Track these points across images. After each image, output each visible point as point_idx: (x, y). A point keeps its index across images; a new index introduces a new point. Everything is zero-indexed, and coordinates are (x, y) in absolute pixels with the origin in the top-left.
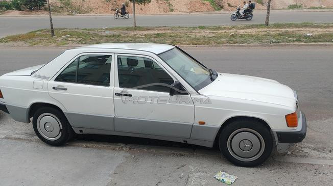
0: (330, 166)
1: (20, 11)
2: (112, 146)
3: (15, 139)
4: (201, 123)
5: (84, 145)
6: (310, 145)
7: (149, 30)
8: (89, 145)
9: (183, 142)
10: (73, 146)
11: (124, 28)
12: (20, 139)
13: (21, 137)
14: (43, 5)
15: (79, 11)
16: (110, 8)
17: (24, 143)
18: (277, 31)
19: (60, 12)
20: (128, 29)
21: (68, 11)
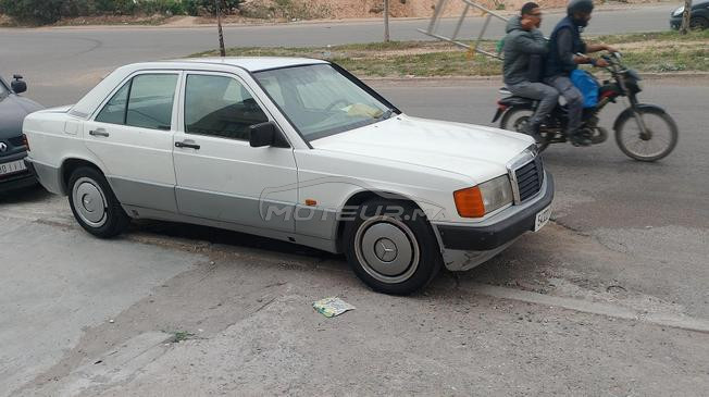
0: (565, 309)
1: (195, 18)
2: (186, 244)
3: (50, 223)
4: (310, 203)
5: (145, 239)
6: (572, 274)
7: (412, 47)
8: (153, 240)
9: (288, 240)
10: (129, 240)
11: (363, 46)
12: (57, 224)
13: (60, 221)
14: (236, 5)
15: (303, 14)
16: (368, 8)
17: (59, 231)
18: (697, 46)
19: (267, 18)
20: (370, 47)
21: (285, 15)
